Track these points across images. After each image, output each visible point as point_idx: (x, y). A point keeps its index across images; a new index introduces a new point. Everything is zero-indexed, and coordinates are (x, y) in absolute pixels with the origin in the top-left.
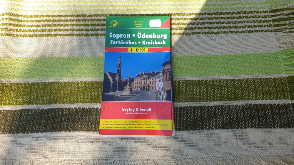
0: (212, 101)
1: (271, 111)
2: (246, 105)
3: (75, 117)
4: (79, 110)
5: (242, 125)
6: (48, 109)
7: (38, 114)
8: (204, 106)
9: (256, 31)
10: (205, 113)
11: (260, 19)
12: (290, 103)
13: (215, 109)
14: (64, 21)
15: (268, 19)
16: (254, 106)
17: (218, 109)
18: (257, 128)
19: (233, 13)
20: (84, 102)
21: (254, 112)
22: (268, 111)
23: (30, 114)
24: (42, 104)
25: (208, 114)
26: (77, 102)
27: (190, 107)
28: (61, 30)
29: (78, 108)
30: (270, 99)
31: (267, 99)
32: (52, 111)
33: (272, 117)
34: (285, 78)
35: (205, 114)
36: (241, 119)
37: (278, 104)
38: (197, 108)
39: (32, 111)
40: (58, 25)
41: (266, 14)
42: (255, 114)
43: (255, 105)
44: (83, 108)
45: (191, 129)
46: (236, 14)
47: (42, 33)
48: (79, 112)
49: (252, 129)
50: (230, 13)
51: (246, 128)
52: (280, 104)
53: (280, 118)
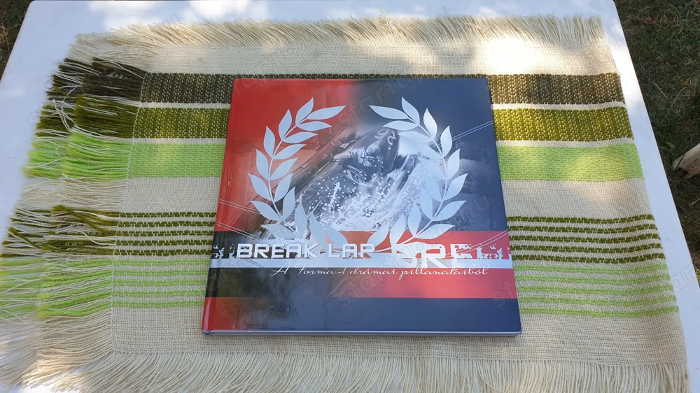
1: (172, 94)
2: (208, 102)
5: (222, 79)
6: (519, 102)
7: (534, 97)
9: (153, 215)
11: (134, 239)
12: (140, 102)
14: (524, 247)
15: (121, 238)
16: (198, 101)
18: (202, 75)
19: (185, 252)
21: (199, 93)
22: (177, 94)
24: (532, 110)
28: (527, 228)
30: (168, 109)
31: (174, 109)
32: (513, 100)
33: (173, 86)
34: (135, 137)
36: (221, 86)
37: (160, 102)
40: (535, 239)
41: (121, 248)
42: (199, 91)
43: (195, 102)
45: (297, 76)
46: (179, 251)
47: (565, 225)
49: (208, 73)
50: (191, 253)
51: (218, 76)
53: (163, 85)
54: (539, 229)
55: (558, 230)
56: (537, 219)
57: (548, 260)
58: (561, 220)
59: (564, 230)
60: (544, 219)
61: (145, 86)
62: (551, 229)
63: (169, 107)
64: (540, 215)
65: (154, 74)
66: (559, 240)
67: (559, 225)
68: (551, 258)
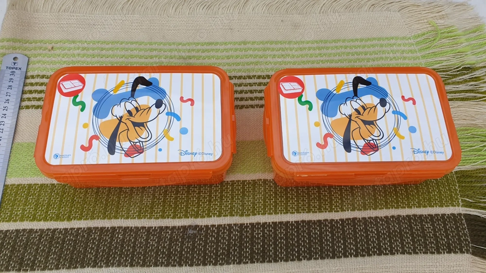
0: (338, 211)
1: (433, 225)
2: (393, 217)
3: (111, 243)
4: (119, 231)
5: (386, 249)
6: (66, 229)
7: (47, 238)
8: (326, 220)
10: (327, 231)
12: (462, 212)
13: (342, 225)
16: (404, 218)
17: (348, 224)
18: (410, 253)
20: (127, 218)
21: (406, 228)
22: (428, 225)
23: (33, 238)
24: (56, 220)
25: (331, 232)
26: (116, 217)
27: (303, 221)
29: (118, 227)
30: (431, 206)
31: (425, 206)
32: (72, 232)
33: (435, 235)
35: (326, 233)
36: (385, 239)
37: (442, 215)
38: (314, 222)
39: (37, 232)
42: (406, 231)
43: (407, 216)
44: (125, 228)
45: (305, 257)
48: (118, 233)
49: (403, 256)
51: (393, 254)
52: (445, 215)
53: (447, 237)
61: (465, 235)
63: (430, 208)
65: (462, 252)
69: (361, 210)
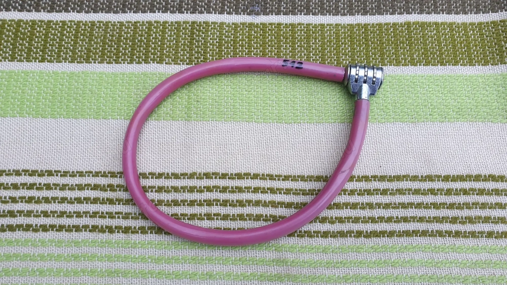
0: (69, 21)
4: (344, 11)
13: (68, 6)
17: (60, 6)
24: (423, 23)
27: (116, 12)
28: (417, 192)
29: (346, 15)
32: (400, 10)
39: (442, 11)
44: (338, 14)
48: (344, 8)
54: (432, 192)
55: (457, 192)
56: (430, 178)
57: (445, 236)
58: (461, 178)
59: (465, 192)
60: (438, 177)
62: (449, 192)
64: (434, 172)
66: (460, 207)
67: (458, 185)
68: (449, 233)
69: (39, 21)
